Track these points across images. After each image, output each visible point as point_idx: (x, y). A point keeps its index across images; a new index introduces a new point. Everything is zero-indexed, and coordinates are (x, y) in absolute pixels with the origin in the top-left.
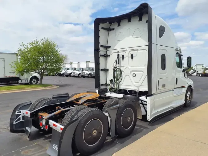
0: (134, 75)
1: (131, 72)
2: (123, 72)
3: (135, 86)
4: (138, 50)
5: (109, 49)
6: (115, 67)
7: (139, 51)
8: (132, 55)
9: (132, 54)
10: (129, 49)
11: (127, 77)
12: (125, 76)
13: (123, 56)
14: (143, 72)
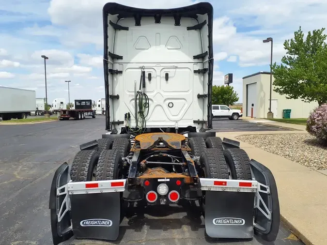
0: (170, 105)
1: (165, 100)
2: (152, 100)
3: (171, 121)
4: (176, 68)
5: (120, 61)
6: (139, 92)
7: (177, 70)
8: (167, 75)
9: (167, 72)
10: (162, 65)
11: (159, 107)
12: (155, 107)
13: (150, 75)
14: (185, 99)
